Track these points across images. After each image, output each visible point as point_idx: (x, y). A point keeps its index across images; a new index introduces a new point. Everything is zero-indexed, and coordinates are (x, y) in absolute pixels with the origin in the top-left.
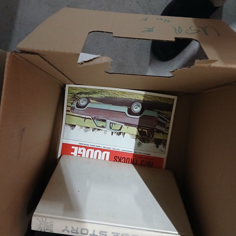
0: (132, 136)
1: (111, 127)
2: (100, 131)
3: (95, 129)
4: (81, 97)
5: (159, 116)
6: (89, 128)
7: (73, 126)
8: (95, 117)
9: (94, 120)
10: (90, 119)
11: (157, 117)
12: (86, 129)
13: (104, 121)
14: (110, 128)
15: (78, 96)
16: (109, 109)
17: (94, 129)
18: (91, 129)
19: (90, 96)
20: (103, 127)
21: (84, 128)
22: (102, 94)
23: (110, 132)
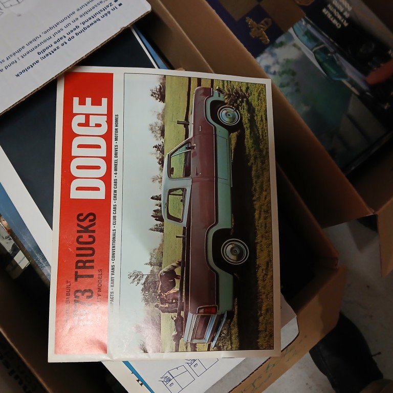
0: (156, 251)
1: (175, 193)
2: (159, 166)
3: (162, 152)
4: (242, 111)
5: (222, 316)
6: (163, 134)
7: (161, 95)
8: (192, 148)
9: (186, 146)
10: (187, 136)
11: (219, 312)
12: (157, 128)
13: (187, 173)
14: (171, 191)
15: (244, 104)
16: (219, 180)
17: (160, 149)
18: (159, 142)
19: (247, 132)
20: (171, 171)
21: (160, 123)
22: (255, 158)
23: (159, 192)
